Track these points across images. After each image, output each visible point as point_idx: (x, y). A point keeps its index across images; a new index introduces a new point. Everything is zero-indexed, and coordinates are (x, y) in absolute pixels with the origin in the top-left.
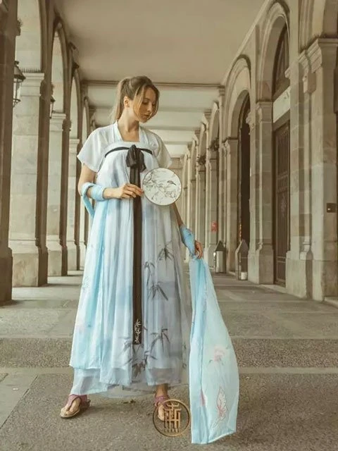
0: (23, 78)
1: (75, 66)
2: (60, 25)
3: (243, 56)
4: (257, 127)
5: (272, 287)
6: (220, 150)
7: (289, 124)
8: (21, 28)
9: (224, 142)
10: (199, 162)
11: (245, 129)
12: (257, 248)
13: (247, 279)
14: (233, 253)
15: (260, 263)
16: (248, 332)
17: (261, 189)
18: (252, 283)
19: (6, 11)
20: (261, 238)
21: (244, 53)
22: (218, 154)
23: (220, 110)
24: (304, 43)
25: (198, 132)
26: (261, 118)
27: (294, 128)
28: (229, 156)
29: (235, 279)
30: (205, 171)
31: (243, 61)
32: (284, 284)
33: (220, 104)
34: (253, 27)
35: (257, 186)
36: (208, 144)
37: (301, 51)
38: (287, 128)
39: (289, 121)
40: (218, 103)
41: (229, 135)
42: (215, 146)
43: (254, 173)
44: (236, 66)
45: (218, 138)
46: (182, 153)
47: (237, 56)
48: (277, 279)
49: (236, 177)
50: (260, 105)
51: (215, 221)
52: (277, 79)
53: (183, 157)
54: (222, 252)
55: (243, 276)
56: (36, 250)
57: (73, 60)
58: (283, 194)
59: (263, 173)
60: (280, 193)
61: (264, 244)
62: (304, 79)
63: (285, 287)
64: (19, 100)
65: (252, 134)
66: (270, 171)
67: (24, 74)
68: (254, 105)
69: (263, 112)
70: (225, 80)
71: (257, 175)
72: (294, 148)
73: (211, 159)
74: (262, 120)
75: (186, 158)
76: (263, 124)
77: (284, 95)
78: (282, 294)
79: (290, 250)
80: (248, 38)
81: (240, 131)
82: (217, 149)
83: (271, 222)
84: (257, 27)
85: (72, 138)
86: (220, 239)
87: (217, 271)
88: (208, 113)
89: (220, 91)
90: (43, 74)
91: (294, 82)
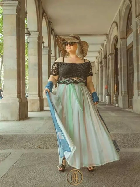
0: (30, 34)
1: (52, 30)
2: (45, 14)
3: (114, 22)
4: (121, 49)
5: (127, 109)
6: (107, 59)
7: (133, 47)
8: (27, 15)
9: (109, 55)
10: (100, 63)
11: (116, 50)
12: (122, 95)
13: (118, 106)
14: (113, 96)
15: (123, 101)
16: (116, 130)
17: (122, 72)
18: (120, 108)
19: (20, 8)
20: (123, 91)
21: (115, 21)
22: (107, 60)
23: (107, 43)
24: (138, 14)
25: (99, 52)
26: (122, 45)
27: (135, 48)
28: (111, 61)
29: (114, 107)
30: (102, 67)
31: (115, 24)
32: (132, 108)
33: (107, 41)
34: (118, 10)
35: (121, 71)
36: (103, 57)
37: (136, 17)
38: (132, 48)
39: (133, 45)
40: (106, 41)
41: (111, 53)
42: (105, 57)
43: (120, 66)
44: (112, 26)
45: (106, 54)
46: (94, 61)
47: (113, 22)
48: (130, 106)
49: (113, 68)
50: (121, 40)
51: (106, 85)
52: (128, 29)
53: (95, 62)
54: (109, 97)
55: (117, 105)
56: (38, 98)
57: (51, 27)
58: (131, 74)
59: (123, 66)
60: (130, 74)
61: (124, 93)
62: (138, 28)
63: (132, 109)
64: (29, 43)
65: (119, 52)
66: (126, 65)
67: (31, 33)
68: (119, 40)
69: (122, 43)
70: (108, 32)
71: (121, 67)
72: (135, 56)
73: (104, 62)
74: (122, 46)
75: (96, 62)
76: (123, 48)
77: (131, 35)
78: (132, 112)
79: (134, 95)
80: (116, 15)
81: (115, 51)
82: (106, 58)
83: (127, 85)
84: (120, 10)
85: (53, 56)
86: (108, 92)
87: (107, 103)
88: (103, 45)
89: (107, 36)
90: (38, 33)
91: (134, 30)
